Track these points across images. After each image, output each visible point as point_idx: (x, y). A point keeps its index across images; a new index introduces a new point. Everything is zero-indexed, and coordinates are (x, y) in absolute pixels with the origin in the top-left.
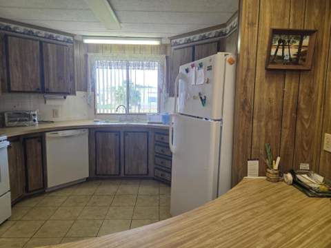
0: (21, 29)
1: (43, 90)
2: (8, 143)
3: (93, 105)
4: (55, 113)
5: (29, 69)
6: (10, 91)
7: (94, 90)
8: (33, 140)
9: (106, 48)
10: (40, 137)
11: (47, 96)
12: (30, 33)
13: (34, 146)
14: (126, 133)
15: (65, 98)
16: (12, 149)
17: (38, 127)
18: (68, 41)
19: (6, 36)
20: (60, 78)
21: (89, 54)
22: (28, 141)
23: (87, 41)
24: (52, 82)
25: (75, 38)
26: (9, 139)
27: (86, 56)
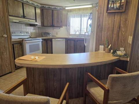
0: (47, 7)
1: (53, 26)
3: (69, 31)
4: (57, 33)
5: (49, 19)
6: (44, 26)
7: (69, 26)
9: (74, 10)
10: (51, 40)
11: (54, 28)
12: (49, 8)
14: (77, 41)
15: (60, 28)
16: (43, 42)
17: (51, 37)
18: (61, 9)
19: (43, 9)
20: (58, 22)
21: (68, 13)
22: (48, 41)
23: (67, 8)
24: (55, 23)
25: (63, 8)
26: (42, 39)
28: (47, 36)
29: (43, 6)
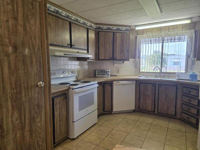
0: (105, 27)
1: (113, 59)
2: (97, 85)
3: (138, 67)
4: (118, 71)
5: (108, 48)
6: (99, 59)
7: (139, 57)
8: (107, 85)
9: (149, 31)
10: (111, 84)
11: (114, 61)
12: (109, 29)
13: (108, 87)
15: (123, 62)
16: (99, 89)
17: (110, 78)
18: (127, 30)
19: (99, 32)
20: (122, 51)
21: (138, 36)
22: (105, 85)
23: (137, 28)
24: (117, 54)
25: (131, 28)
26: (98, 83)
27: (136, 37)
28: (103, 76)
29: (99, 27)
